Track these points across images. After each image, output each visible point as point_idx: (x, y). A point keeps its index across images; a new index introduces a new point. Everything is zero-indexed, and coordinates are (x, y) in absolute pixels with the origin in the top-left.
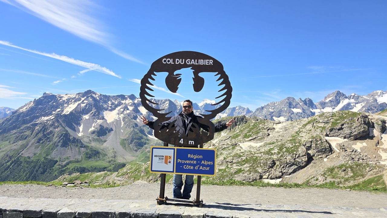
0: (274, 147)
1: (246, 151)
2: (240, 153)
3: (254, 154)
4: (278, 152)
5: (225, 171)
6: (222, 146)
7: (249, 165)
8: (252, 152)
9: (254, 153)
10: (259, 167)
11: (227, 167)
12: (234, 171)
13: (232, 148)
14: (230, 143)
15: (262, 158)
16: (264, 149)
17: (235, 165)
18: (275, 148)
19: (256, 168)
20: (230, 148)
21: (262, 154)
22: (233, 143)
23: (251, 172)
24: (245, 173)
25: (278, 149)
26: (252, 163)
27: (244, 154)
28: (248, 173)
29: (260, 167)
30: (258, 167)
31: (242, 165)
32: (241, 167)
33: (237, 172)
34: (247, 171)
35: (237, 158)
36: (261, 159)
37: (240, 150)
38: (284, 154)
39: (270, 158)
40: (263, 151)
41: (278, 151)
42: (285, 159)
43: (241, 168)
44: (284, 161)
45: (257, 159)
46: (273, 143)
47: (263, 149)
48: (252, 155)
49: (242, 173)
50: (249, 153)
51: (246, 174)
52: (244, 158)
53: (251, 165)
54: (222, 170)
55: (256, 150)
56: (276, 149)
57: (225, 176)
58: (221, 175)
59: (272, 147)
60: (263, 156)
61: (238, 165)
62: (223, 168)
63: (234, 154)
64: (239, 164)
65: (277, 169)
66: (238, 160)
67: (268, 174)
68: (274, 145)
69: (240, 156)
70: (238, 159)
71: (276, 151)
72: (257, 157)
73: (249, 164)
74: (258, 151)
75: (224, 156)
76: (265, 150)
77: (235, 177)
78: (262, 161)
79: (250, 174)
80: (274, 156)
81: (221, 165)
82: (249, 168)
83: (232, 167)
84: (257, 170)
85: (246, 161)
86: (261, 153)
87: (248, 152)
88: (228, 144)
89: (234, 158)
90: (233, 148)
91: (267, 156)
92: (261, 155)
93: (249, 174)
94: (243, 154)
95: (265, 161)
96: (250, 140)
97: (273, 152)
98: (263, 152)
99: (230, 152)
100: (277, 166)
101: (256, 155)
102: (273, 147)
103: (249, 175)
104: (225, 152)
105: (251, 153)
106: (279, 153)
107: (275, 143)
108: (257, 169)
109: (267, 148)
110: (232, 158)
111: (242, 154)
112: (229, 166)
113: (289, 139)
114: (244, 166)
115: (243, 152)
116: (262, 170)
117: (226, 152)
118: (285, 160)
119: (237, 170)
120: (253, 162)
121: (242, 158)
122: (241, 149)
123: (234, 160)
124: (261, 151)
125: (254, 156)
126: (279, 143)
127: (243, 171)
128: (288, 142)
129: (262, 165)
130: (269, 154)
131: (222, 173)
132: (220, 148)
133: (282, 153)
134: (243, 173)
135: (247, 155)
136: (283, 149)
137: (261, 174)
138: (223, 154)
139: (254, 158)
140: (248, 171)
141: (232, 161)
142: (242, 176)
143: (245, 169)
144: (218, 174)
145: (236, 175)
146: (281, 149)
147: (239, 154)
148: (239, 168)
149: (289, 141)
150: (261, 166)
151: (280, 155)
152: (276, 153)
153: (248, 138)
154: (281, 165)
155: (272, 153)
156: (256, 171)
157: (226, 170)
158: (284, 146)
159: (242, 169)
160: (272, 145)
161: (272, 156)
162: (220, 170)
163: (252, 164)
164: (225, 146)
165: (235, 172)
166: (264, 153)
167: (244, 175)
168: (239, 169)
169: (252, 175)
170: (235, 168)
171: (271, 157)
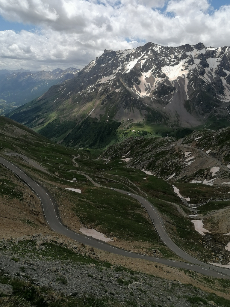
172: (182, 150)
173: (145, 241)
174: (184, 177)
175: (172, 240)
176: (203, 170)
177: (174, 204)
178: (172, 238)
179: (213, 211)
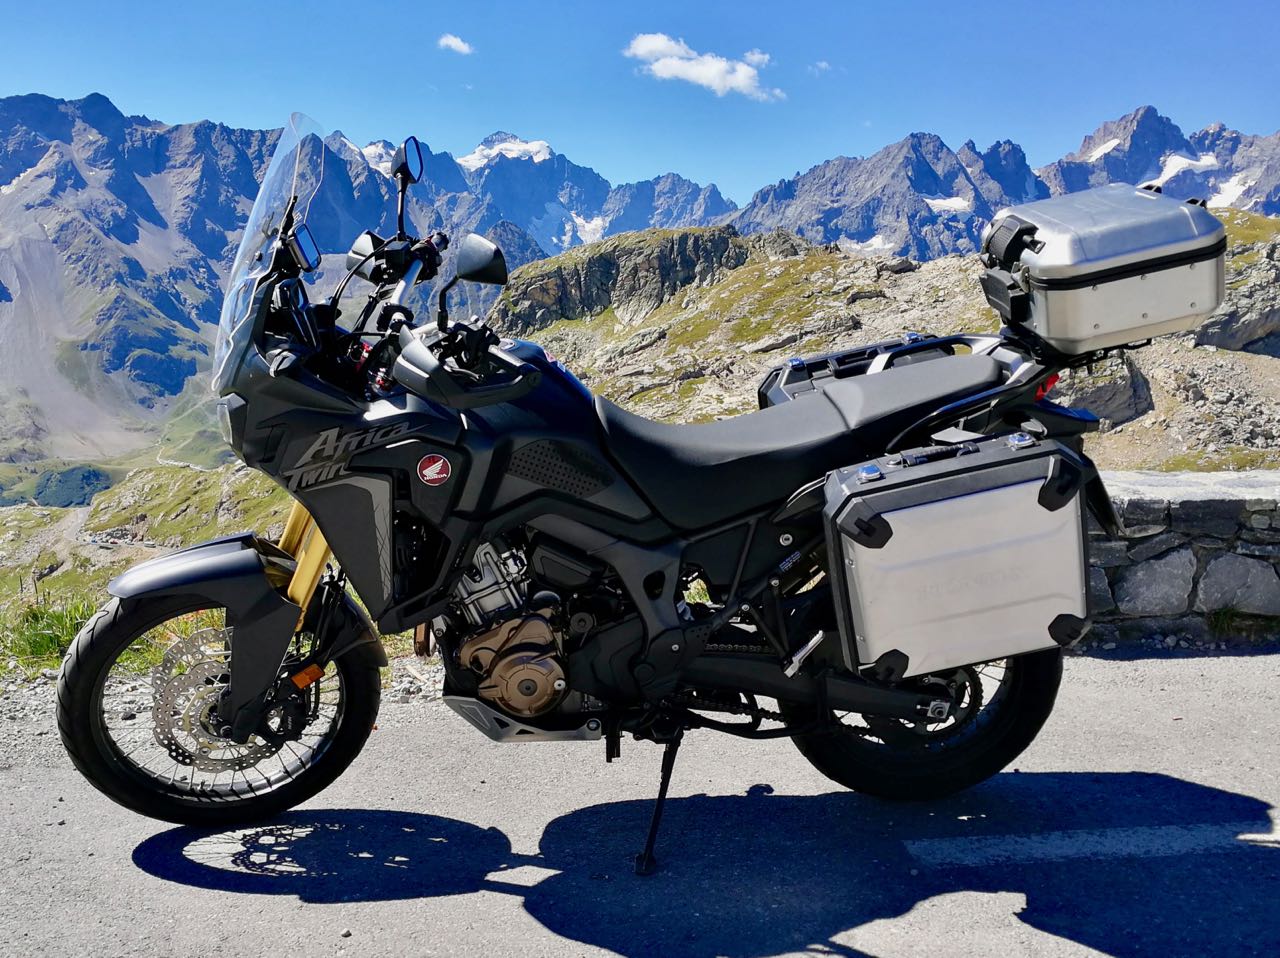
2: (721, 413)
6: (629, 379)
14: (668, 367)
20: (670, 390)
22: (685, 364)
37: (720, 400)
63: (691, 420)
88: (659, 370)
90: (687, 390)
96: (765, 350)
122: (726, 395)
147: (715, 418)
153: (755, 340)
164: (646, 381)
172: (88, 560)
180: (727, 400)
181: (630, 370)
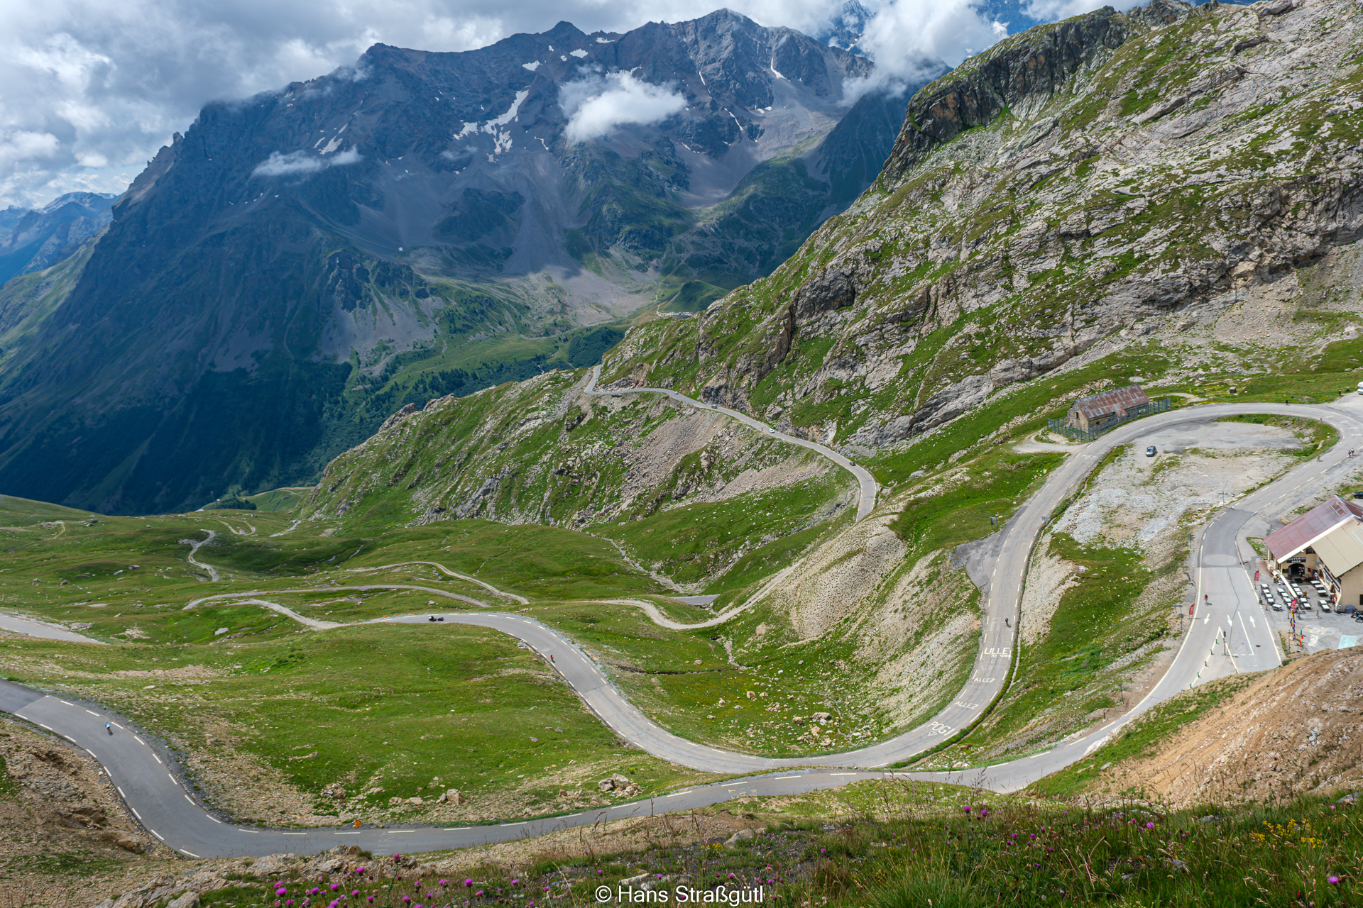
0: (1275, 126)
1: (1143, 172)
2: (1118, 186)
3: (1185, 179)
4: (1297, 145)
5: (1059, 275)
6: (1027, 171)
7: (1166, 232)
8: (1173, 172)
9: (1185, 172)
10: (1213, 230)
11: (1068, 258)
12: (1103, 270)
13: (1076, 174)
14: (1063, 153)
15: (1222, 189)
16: (1229, 142)
17: (1100, 242)
18: (1281, 128)
19: (1198, 236)
20: (1067, 173)
21: (1222, 169)
22: (1078, 146)
23: (1178, 257)
24: (1151, 267)
25: (1294, 134)
26: (1177, 220)
27: (1137, 189)
28: (1168, 267)
29: (1219, 232)
30: (1206, 229)
31: (1133, 237)
32: (1130, 246)
33: (1114, 270)
34: (1158, 260)
35: (1108, 212)
36: (1220, 194)
37: (1116, 173)
38: (1325, 148)
39: (1262, 181)
40: (1225, 152)
41: (1294, 139)
42: (1332, 170)
43: (1131, 251)
44: (1329, 182)
45: (1200, 198)
46: (1269, 108)
47: (1224, 146)
48: (1173, 184)
49: (1139, 271)
50: (1162, 177)
51: (1157, 274)
52: (1139, 204)
53: (1173, 228)
54: (1046, 273)
55: (1188, 159)
56: (1287, 134)
57: (1063, 297)
58: (1048, 296)
59: (1263, 130)
60: (1227, 179)
61: (1118, 241)
62: (1051, 264)
63: (1090, 197)
64: (1120, 236)
65: (1300, 223)
66: (1113, 220)
67: (1257, 251)
68: (1272, 117)
69: (1121, 199)
70: (1112, 215)
71: (1286, 141)
72: (1198, 188)
73: (1167, 227)
74: (1201, 162)
75: (1047, 214)
76: (1233, 150)
77: (1111, 294)
78: (1227, 200)
79: (1175, 266)
80: (1281, 166)
81: (1036, 255)
82: (1165, 245)
83: (1090, 255)
84: (1205, 244)
85: (1150, 216)
86: (1216, 164)
87: (1153, 175)
88: (1055, 158)
89: (1095, 213)
90: (1083, 170)
91: (1246, 176)
92: (1219, 176)
93: (1169, 271)
94: (1133, 189)
95: (1239, 198)
96: (1155, 119)
97: (1272, 150)
98: (1223, 160)
99: (1067, 189)
100: (1295, 212)
101: (1193, 178)
102: (1269, 127)
103: (1172, 274)
104: (1044, 196)
105: (1168, 176)
106: (1301, 148)
107: (1275, 106)
108: (1205, 239)
109: (1241, 139)
110: (1082, 215)
111: (1126, 190)
112: (1076, 253)
113: (1343, 73)
114: (1142, 239)
115: (1130, 177)
116: (1229, 239)
117: (1051, 197)
118: (1333, 175)
119: (1113, 264)
120: (1184, 212)
121: (1130, 205)
122: (1121, 167)
123: (1094, 224)
124: (1213, 157)
125: (1184, 188)
126: (1300, 103)
127: (1140, 260)
128: (1342, 89)
129: (1225, 217)
130: (1253, 164)
131: (1048, 286)
132: (1021, 183)
133: (1318, 148)
134: (1145, 271)
135: (1153, 186)
136: (1317, 127)
137: (1225, 258)
138: (1040, 205)
139: (1187, 193)
140: (1164, 256)
141: (1084, 227)
142: (1141, 283)
143: (1150, 252)
144: (1030, 297)
145: (1111, 287)
146: (1309, 130)
147: (1112, 191)
148: (1123, 250)
149: (1343, 82)
150: (1221, 224)
151: (1305, 159)
152: (1287, 152)
153: (1144, 110)
154: (1315, 204)
155: (1269, 157)
156: (1202, 252)
157: (1062, 272)
158: (1324, 110)
159: (1136, 255)
160: (1262, 121)
161: (1270, 170)
162: (1034, 278)
163: (1178, 224)
164: (1043, 169)
165: (1107, 274)
166: (1231, 163)
167: (1146, 279)
168: (1120, 257)
169: (1185, 272)
170: (1101, 254)
171: (1265, 176)
173: (566, 763)
174: (639, 497)
175: (659, 725)
176: (696, 456)
177: (630, 602)
178: (655, 718)
179: (762, 582)
180: (1122, 173)
181: (1027, 162)
